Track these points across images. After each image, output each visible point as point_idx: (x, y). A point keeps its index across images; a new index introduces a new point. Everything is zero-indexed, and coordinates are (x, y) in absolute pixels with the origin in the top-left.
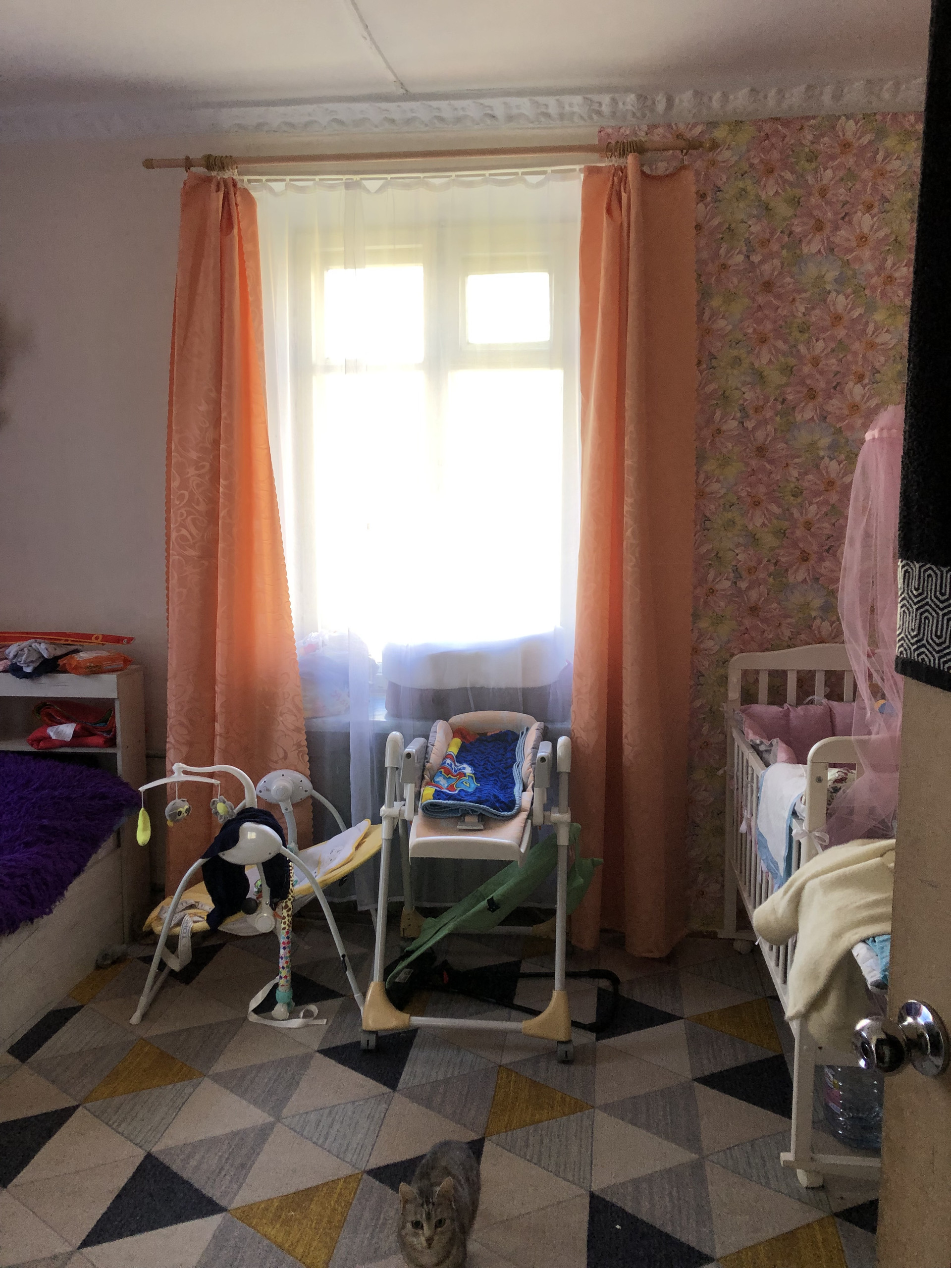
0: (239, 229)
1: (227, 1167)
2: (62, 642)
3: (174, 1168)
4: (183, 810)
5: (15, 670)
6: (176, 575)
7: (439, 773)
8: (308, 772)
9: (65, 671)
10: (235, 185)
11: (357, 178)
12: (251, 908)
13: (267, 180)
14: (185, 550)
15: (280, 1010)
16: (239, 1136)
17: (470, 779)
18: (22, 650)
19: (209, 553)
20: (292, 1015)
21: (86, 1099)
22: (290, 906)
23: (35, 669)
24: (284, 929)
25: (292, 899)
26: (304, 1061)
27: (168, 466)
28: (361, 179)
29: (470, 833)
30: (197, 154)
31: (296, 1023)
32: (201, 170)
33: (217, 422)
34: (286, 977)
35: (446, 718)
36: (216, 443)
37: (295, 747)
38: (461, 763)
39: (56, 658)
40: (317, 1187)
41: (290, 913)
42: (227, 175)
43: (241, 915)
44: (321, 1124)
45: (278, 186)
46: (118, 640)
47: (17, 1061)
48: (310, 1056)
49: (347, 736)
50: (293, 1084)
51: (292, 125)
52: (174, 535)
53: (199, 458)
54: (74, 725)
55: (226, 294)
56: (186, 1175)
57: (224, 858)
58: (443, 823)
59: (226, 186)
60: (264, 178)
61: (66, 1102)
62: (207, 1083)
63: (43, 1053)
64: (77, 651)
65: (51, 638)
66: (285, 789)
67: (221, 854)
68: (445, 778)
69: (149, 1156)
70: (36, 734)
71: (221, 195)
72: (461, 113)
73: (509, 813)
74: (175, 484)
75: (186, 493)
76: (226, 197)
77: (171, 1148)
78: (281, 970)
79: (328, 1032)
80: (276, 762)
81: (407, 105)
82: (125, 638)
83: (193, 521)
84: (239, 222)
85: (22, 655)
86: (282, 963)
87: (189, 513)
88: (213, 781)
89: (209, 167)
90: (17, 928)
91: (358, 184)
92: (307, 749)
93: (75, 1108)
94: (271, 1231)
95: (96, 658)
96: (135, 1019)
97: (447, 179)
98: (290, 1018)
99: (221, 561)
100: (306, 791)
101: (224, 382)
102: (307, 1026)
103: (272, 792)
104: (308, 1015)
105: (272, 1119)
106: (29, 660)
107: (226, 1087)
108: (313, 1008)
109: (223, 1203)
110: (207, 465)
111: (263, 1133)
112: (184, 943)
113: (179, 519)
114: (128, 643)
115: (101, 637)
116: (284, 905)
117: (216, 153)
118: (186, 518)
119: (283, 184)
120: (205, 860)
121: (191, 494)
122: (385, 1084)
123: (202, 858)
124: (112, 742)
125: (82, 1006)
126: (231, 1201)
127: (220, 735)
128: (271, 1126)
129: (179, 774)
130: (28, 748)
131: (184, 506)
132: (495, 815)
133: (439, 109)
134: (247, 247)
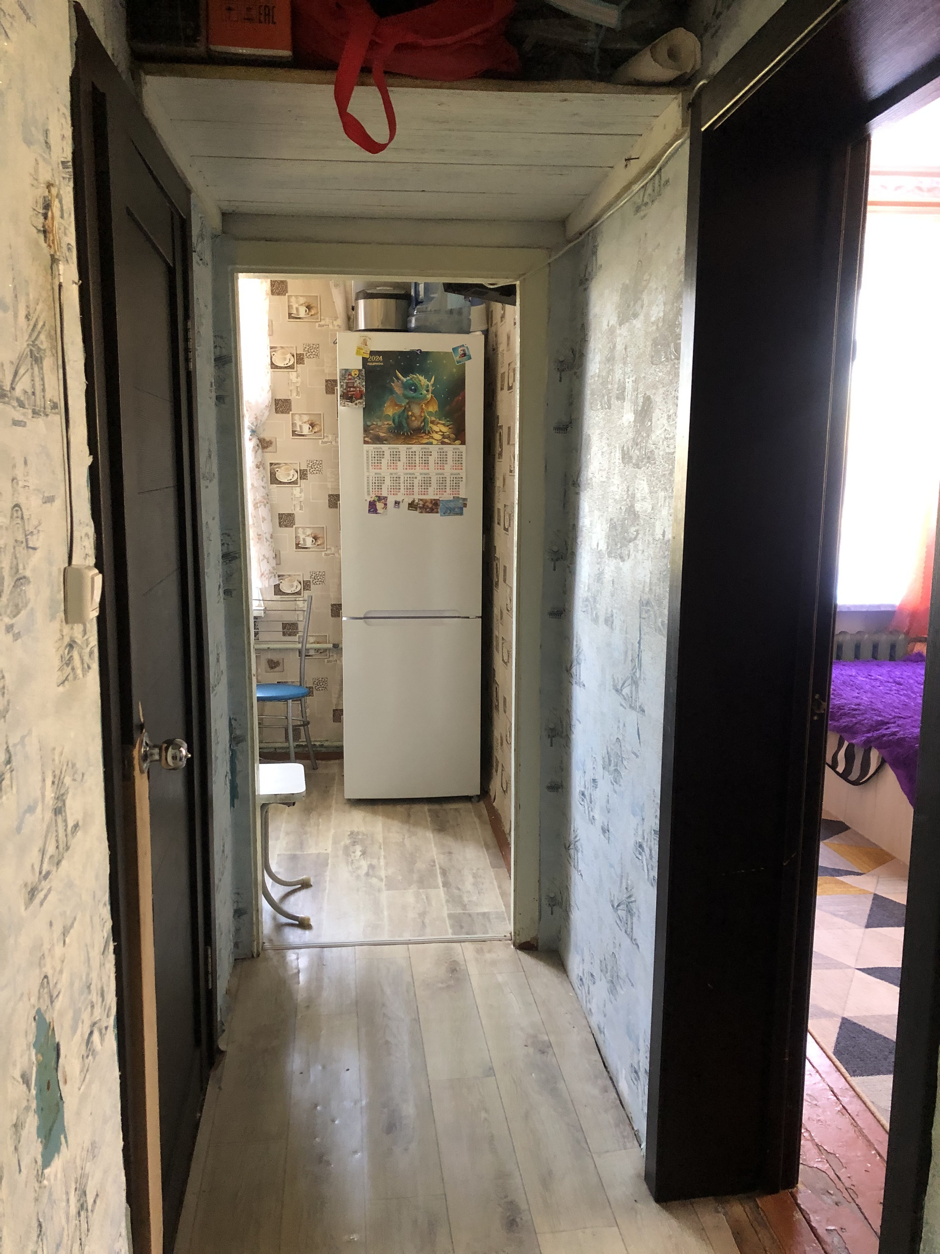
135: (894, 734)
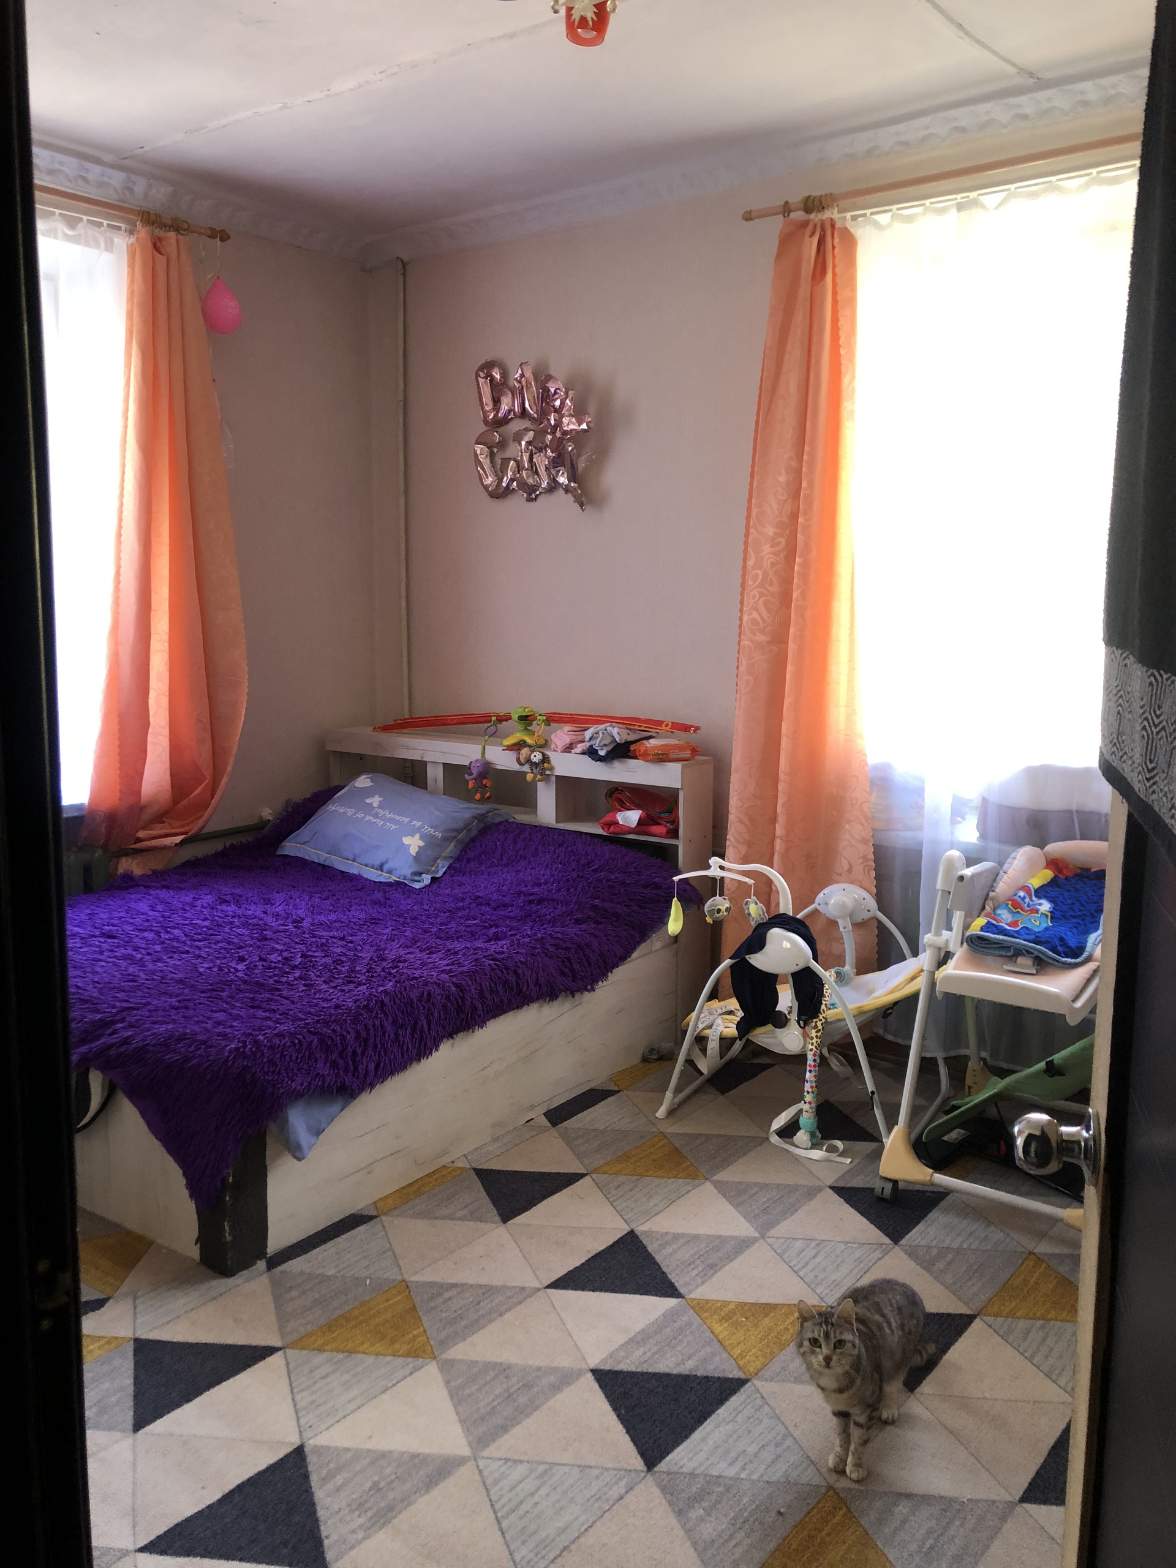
0: (834, 275)
1: (698, 1262)
2: (636, 727)
3: (650, 1249)
4: (723, 908)
5: (592, 753)
6: (744, 662)
7: (1004, 906)
8: (874, 890)
9: (635, 758)
10: (833, 226)
11: (973, 195)
12: (781, 1021)
13: (872, 214)
14: (755, 635)
15: (802, 1137)
16: (722, 1240)
17: (1044, 918)
18: (597, 733)
19: (779, 639)
20: (814, 1146)
21: (596, 1171)
22: (820, 1027)
23: (608, 753)
24: (811, 1050)
25: (823, 1020)
26: (812, 1193)
27: (746, 544)
28: (979, 195)
29: (1020, 976)
30: (796, 198)
31: (817, 1154)
32: (798, 215)
33: (796, 494)
34: (810, 1103)
35: (1041, 845)
36: (794, 516)
37: (861, 861)
38: (1039, 898)
39: (628, 744)
40: (777, 1305)
41: (819, 1034)
42: (826, 215)
43: (770, 1027)
44: (804, 1253)
45: (883, 219)
46: (686, 728)
47: (549, 1124)
48: (820, 1189)
49: (919, 854)
50: (791, 1210)
51: (906, 144)
52: (746, 618)
53: (775, 533)
54: (640, 812)
55: (814, 348)
56: (658, 1258)
57: (751, 961)
58: (990, 959)
59: (823, 229)
60: (868, 212)
61: (575, 1168)
62: (708, 1185)
63: (574, 1123)
64: (651, 737)
65: (627, 722)
66: (843, 906)
67: (747, 957)
68: (1010, 912)
69: (632, 1234)
70: (607, 818)
71: (816, 239)
72: (1112, 92)
73: (1073, 961)
74: (751, 563)
75: (760, 572)
76: (821, 243)
77: (653, 1232)
78: (805, 1094)
79: (848, 1172)
80: (840, 875)
81: (1041, 95)
82: (692, 726)
83: (765, 603)
84: (834, 267)
85: (597, 738)
86: (807, 1087)
87: (761, 595)
88: (747, 880)
89: (808, 210)
90: (557, 997)
91: (975, 203)
92: (874, 865)
93: (582, 1176)
94: (718, 1328)
95: (662, 745)
96: (661, 1112)
97: (1087, 178)
98: (811, 1148)
99: (792, 646)
100: (869, 911)
101: (807, 448)
102: (828, 1160)
103: (830, 907)
104: (832, 1149)
105: (757, 1235)
106: (603, 743)
107: (724, 1196)
108: (839, 1144)
109: (682, 1291)
110: (783, 540)
111: (742, 1245)
112: (713, 1045)
113: (751, 601)
114: (695, 731)
115: (670, 724)
116: (813, 1024)
117: (815, 193)
118: (759, 600)
119: (890, 214)
120: (734, 961)
121: (765, 574)
122: (888, 1235)
123: (730, 958)
124: (674, 833)
125: (618, 1092)
126: (691, 1292)
127: (781, 838)
128: (754, 1240)
129: (715, 869)
130: (600, 832)
131: (758, 587)
132: (1054, 960)
133: (1083, 92)
134: (842, 295)
135: (125, 1041)
